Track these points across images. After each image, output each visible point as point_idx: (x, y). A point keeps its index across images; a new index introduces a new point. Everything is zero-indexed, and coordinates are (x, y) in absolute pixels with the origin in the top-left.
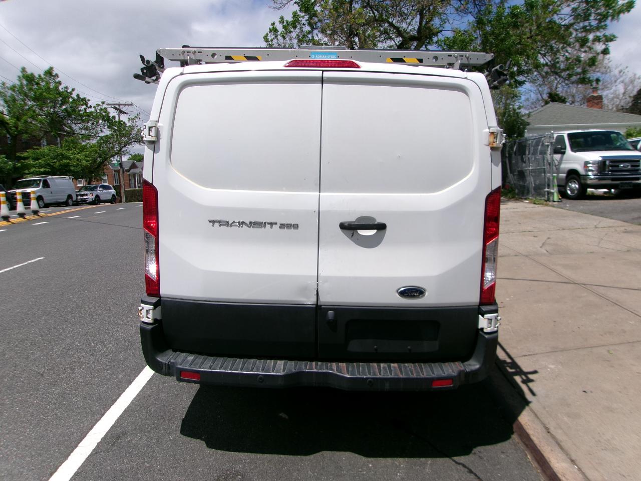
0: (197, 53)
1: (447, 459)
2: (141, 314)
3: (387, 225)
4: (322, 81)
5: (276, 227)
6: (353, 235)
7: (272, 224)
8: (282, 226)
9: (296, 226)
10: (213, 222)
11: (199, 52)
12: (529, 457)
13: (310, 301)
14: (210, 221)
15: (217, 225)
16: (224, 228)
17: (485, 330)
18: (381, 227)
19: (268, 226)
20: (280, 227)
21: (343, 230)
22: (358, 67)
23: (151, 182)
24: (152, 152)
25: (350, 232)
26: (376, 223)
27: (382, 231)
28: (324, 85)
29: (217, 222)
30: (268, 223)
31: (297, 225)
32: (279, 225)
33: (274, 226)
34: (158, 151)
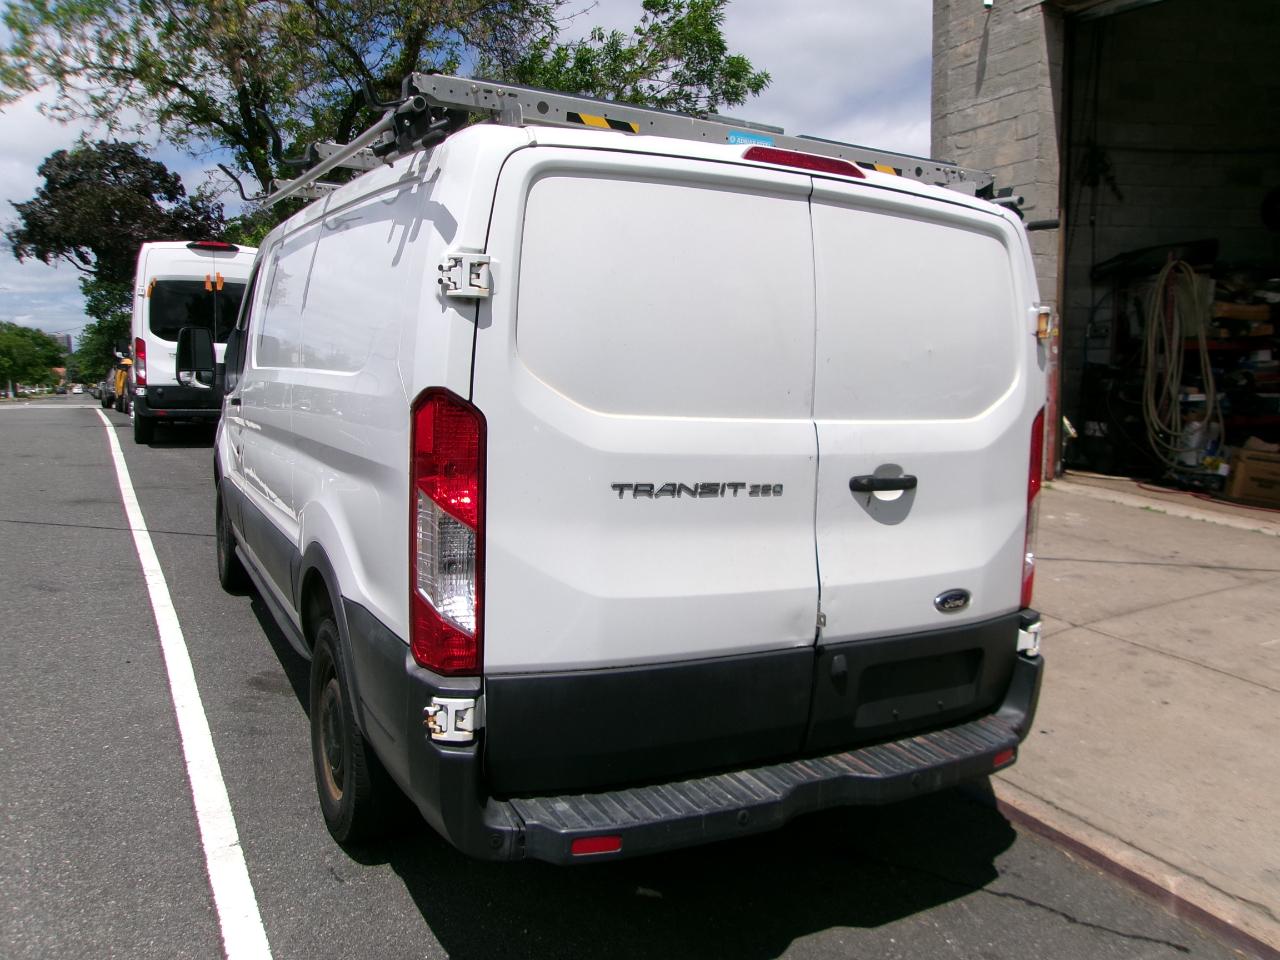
0: (506, 95)
1: (980, 892)
2: (435, 723)
3: (918, 478)
4: (810, 195)
5: (743, 493)
6: (869, 502)
7: (736, 486)
8: (755, 490)
9: (778, 490)
10: (621, 488)
11: (510, 95)
12: (1068, 854)
13: (802, 639)
14: (615, 486)
15: (628, 493)
16: (643, 499)
17: (1030, 653)
18: (909, 484)
19: (729, 492)
20: (751, 493)
21: (857, 493)
22: (861, 176)
23: (467, 398)
24: (473, 325)
25: (864, 496)
26: (901, 477)
27: (910, 492)
28: (812, 204)
29: (629, 486)
30: (730, 485)
31: (781, 486)
32: (748, 489)
33: (740, 491)
34: (488, 324)
